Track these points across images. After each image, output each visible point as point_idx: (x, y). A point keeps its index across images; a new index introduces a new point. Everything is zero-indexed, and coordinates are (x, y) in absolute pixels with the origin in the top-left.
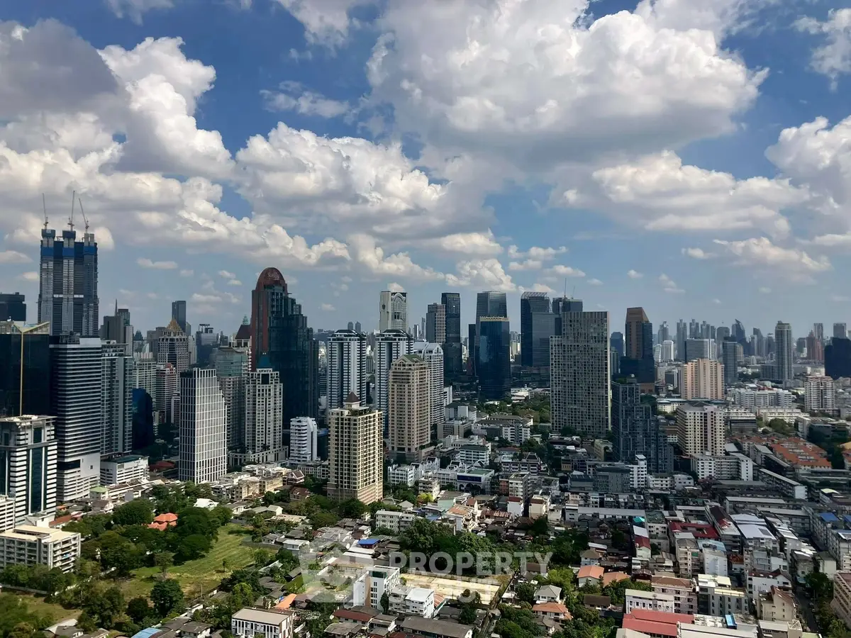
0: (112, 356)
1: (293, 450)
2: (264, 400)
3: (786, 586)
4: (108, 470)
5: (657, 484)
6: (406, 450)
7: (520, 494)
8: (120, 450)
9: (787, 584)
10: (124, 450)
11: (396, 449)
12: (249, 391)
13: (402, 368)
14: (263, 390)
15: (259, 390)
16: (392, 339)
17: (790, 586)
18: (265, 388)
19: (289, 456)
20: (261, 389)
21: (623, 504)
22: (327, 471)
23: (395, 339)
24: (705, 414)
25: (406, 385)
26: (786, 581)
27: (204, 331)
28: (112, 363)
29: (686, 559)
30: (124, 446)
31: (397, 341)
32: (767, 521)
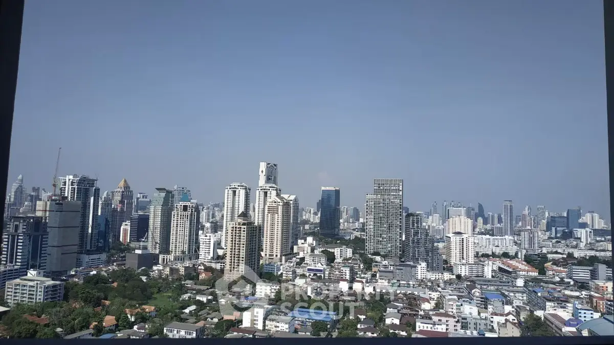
0: (86, 186)
1: (201, 255)
2: (184, 222)
3: (514, 321)
4: (80, 259)
5: (432, 276)
6: (275, 256)
7: (348, 277)
8: (88, 248)
9: (515, 320)
10: (91, 248)
11: (268, 255)
12: (174, 215)
13: (274, 204)
14: (183, 216)
15: (181, 215)
16: (267, 190)
17: (516, 321)
18: (185, 214)
19: (198, 258)
20: (182, 214)
21: (412, 286)
22: (224, 266)
23: (269, 190)
24: (463, 239)
25: (276, 215)
26: (514, 318)
27: (141, 197)
28: (86, 191)
29: (453, 309)
30: (91, 246)
31: (271, 190)
32: (501, 292)
